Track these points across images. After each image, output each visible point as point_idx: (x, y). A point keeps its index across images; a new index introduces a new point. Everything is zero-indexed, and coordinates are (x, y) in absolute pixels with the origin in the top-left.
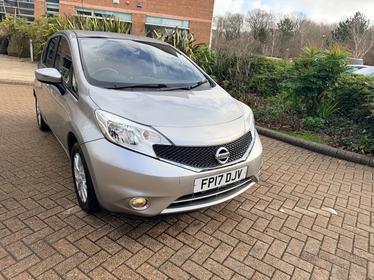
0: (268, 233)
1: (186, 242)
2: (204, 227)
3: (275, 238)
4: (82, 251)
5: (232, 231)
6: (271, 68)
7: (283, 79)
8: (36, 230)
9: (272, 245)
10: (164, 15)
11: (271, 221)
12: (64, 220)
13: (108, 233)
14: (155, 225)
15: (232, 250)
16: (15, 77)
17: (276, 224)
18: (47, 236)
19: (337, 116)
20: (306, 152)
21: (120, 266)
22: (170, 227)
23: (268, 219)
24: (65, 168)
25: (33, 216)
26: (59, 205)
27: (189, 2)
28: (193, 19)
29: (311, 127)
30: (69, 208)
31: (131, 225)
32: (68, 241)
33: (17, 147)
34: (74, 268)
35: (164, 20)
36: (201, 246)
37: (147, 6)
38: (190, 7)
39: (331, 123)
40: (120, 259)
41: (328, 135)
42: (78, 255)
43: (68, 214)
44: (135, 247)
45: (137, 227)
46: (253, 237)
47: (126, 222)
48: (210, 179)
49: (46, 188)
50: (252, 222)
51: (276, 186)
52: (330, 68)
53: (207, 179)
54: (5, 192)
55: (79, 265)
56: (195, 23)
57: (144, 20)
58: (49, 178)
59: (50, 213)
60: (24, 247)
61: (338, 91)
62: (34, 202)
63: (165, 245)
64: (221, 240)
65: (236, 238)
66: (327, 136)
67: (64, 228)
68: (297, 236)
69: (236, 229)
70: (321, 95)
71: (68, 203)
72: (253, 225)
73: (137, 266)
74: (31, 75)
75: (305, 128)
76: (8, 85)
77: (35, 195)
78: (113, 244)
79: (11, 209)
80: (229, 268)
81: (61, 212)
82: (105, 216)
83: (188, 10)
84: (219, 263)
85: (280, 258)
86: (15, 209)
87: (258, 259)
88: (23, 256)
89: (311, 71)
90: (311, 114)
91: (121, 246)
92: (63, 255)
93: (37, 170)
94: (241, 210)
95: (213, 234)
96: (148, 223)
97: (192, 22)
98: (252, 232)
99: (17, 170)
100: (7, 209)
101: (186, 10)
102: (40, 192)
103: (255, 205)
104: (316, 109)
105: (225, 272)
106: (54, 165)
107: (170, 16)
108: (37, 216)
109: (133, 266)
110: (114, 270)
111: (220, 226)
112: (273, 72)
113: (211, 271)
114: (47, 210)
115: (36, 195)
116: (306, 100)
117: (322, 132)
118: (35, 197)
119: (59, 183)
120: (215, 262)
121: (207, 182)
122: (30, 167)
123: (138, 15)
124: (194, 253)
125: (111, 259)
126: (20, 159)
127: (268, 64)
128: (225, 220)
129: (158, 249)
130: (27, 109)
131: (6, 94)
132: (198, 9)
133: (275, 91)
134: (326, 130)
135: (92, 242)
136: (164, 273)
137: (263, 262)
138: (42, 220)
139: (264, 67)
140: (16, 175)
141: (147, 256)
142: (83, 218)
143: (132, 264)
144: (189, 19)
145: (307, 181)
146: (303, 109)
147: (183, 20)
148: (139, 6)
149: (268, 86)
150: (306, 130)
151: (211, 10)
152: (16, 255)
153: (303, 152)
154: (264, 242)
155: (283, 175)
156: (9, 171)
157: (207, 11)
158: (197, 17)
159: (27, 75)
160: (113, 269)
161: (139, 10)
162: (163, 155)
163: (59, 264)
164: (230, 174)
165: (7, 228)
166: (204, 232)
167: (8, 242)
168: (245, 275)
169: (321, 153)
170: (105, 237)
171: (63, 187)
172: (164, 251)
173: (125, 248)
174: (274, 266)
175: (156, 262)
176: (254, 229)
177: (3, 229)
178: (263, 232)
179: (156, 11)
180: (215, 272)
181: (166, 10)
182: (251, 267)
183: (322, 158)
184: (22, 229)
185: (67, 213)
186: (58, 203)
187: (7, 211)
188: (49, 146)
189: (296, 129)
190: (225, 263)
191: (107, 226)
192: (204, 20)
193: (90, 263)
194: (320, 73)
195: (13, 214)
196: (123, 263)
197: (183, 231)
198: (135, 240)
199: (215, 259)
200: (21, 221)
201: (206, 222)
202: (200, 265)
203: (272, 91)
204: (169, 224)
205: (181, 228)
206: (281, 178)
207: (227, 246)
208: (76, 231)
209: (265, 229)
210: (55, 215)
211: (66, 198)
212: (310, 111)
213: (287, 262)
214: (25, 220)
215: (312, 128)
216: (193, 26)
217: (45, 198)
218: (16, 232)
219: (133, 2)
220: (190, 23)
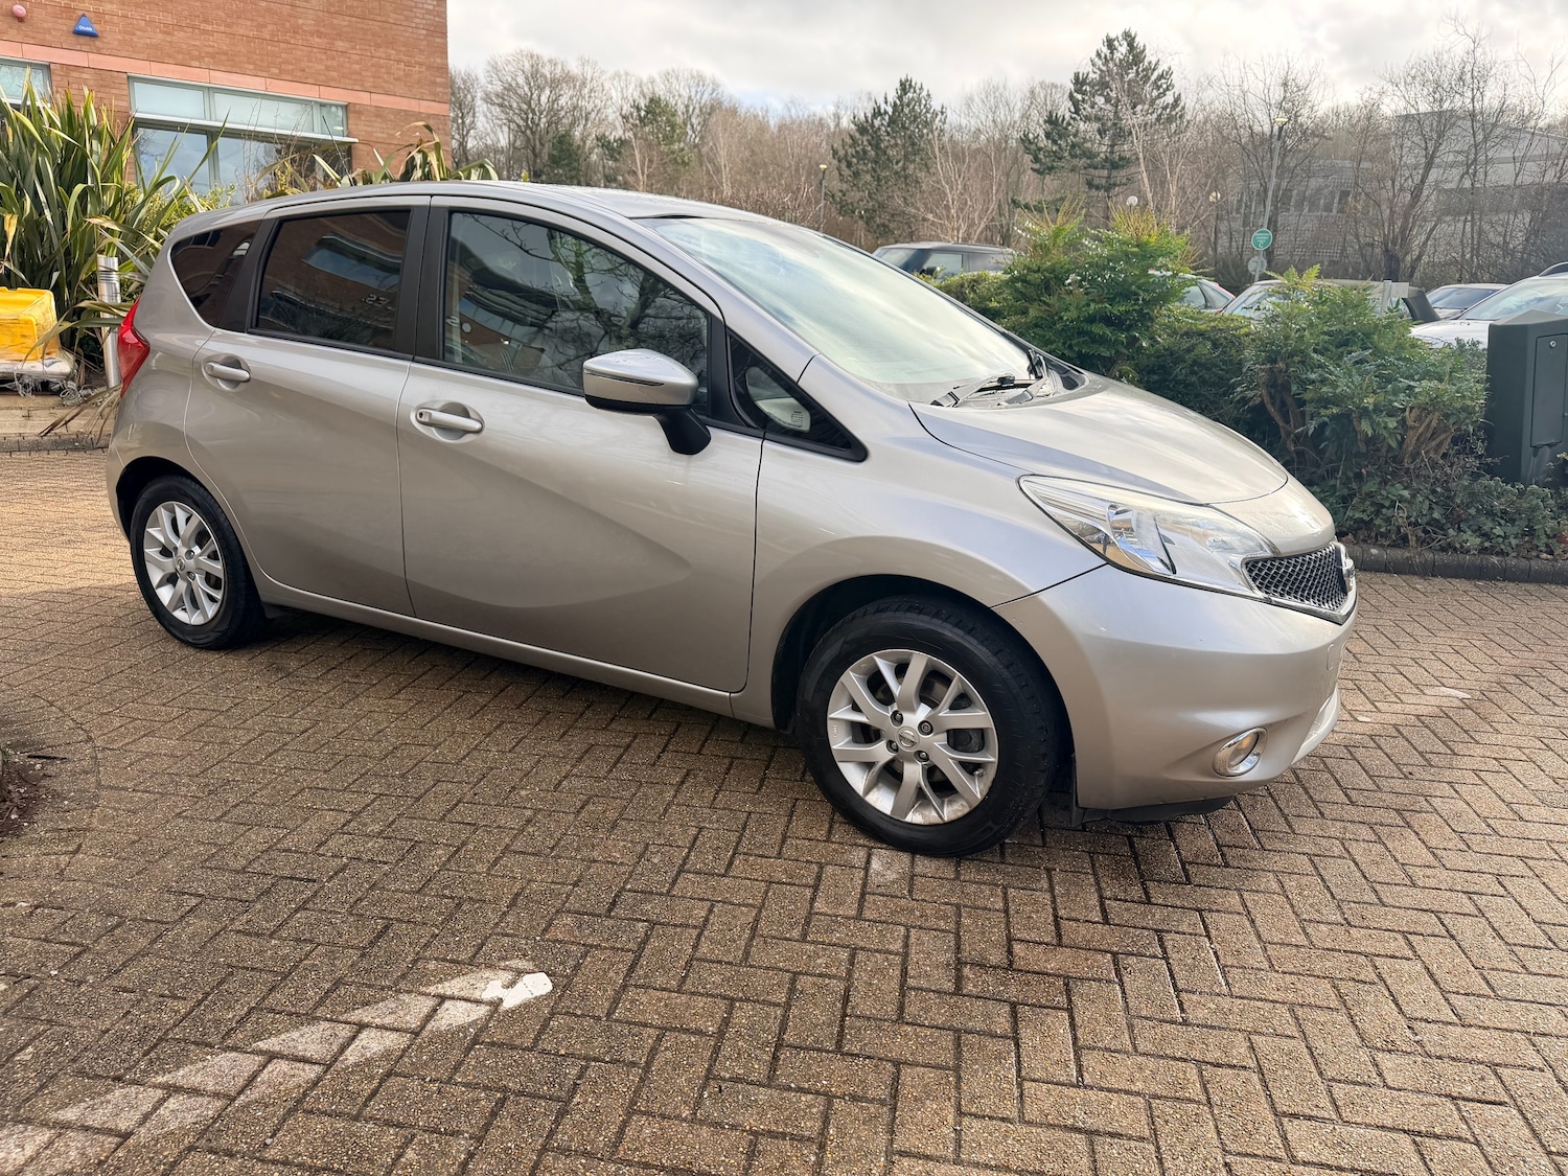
2: (1283, 808)
3: (1448, 783)
4: (1121, 953)
5: (1346, 794)
8: (892, 948)
10: (221, 79)
11: (1381, 749)
12: (917, 897)
13: (1099, 890)
14: (1172, 837)
15: (1413, 833)
17: (1401, 751)
18: (958, 952)
21: (1265, 950)
22: (1212, 829)
24: (605, 756)
25: (808, 917)
26: (821, 864)
27: (335, 21)
28: (364, 99)
30: (868, 863)
31: (1113, 855)
32: (1037, 943)
35: (218, 97)
36: (1346, 848)
37: (127, 33)
38: (340, 45)
40: (1239, 936)
42: (1128, 965)
43: (899, 879)
44: (1220, 900)
45: (1135, 853)
46: (1407, 794)
47: (1085, 849)
49: (676, 831)
54: (556, 883)
55: (1175, 983)
56: (377, 116)
57: (120, 96)
59: (840, 893)
60: (952, 999)
62: (725, 880)
63: (1273, 872)
64: (1361, 822)
65: (1380, 807)
67: (959, 916)
69: (1349, 788)
71: (836, 851)
73: (1301, 937)
77: (685, 862)
78: (1157, 911)
79: (693, 922)
81: (865, 879)
82: (1003, 853)
83: (333, 59)
86: (707, 918)
88: (1001, 1021)
91: (1186, 908)
92: (1095, 980)
95: (1322, 813)
96: (1145, 837)
98: (1384, 784)
101: (324, 57)
107: (256, 84)
108: (821, 914)
109: (1293, 939)
110: (1272, 964)
111: (1309, 793)
114: (815, 887)
115: (686, 859)
118: (698, 867)
119: (686, 806)
123: (85, 76)
124: (1358, 867)
125: (1219, 944)
128: (1294, 777)
129: (1274, 884)
132: (381, 52)
135: (1101, 923)
138: (860, 918)
140: (471, 824)
141: (1281, 908)
142: (957, 875)
143: (1282, 936)
144: (343, 97)
147: (319, 103)
148: (82, 28)
151: (438, 60)
152: (976, 1026)
154: (1442, 797)
157: (421, 64)
158: (382, 87)
160: (1262, 961)
161: (85, 48)
165: (799, 973)
166: (1300, 816)
167: (883, 1005)
170: (1108, 901)
171: (720, 812)
172: (1293, 884)
173: (1203, 910)
175: (1320, 912)
176: (1379, 776)
177: (793, 980)
178: (1408, 778)
179: (181, 56)
181: (226, 54)
184: (851, 960)
185: (889, 879)
186: (803, 859)
187: (693, 931)
191: (1058, 875)
192: (413, 102)
193: (1193, 971)
195: (729, 932)
196: (1262, 943)
198: (1190, 884)
200: (801, 941)
202: (1414, 887)
204: (1195, 824)
205: (1240, 825)
207: (1392, 829)
208: (1005, 912)
209: (1399, 768)
210: (866, 893)
211: (799, 838)
214: (804, 934)
216: (369, 129)
217: (733, 858)
218: (850, 974)
219: (50, 9)
220: (351, 115)
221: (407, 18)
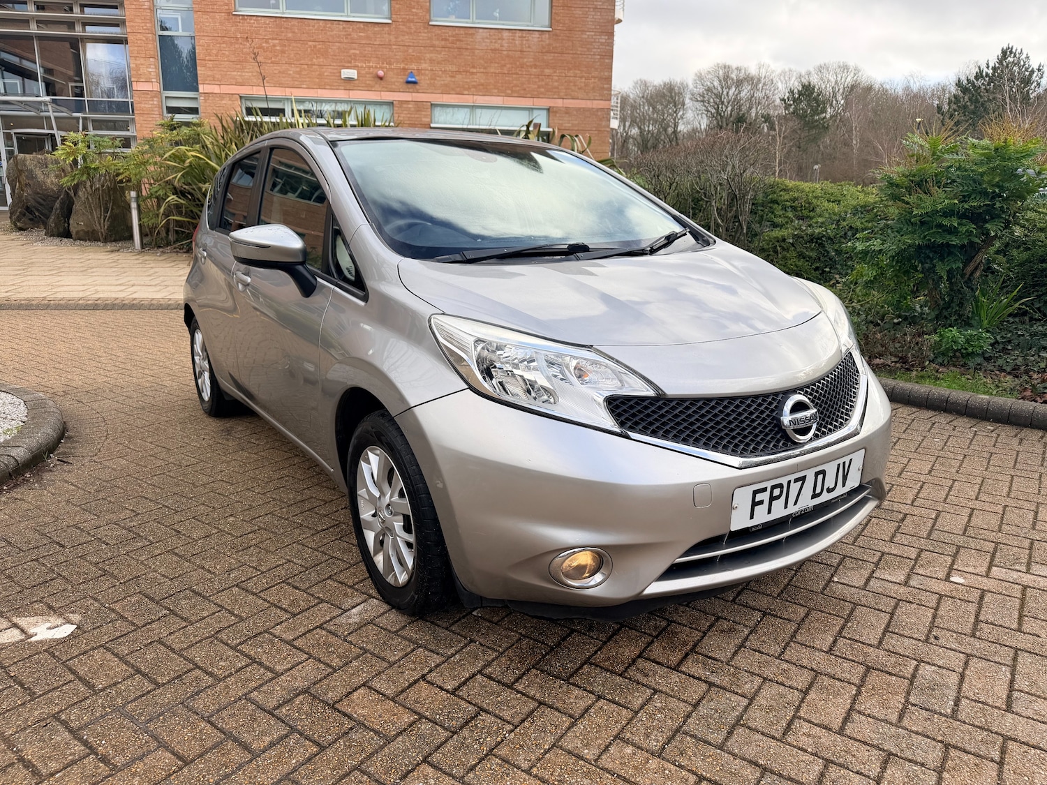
0: (942, 642)
1: (713, 679)
2: (751, 637)
3: (968, 655)
4: (427, 718)
5: (835, 642)
6: (804, 210)
7: (846, 234)
8: (279, 668)
9: (967, 672)
10: (481, 100)
11: (937, 609)
12: (349, 639)
13: (485, 667)
14: (609, 639)
15: (854, 692)
16: (103, 291)
17: (956, 616)
18: (314, 684)
19: (1024, 323)
20: (961, 422)
21: (547, 752)
22: (653, 642)
23: (927, 604)
24: (307, 506)
25: (260, 633)
26: (322, 601)
27: (545, 57)
28: (559, 103)
29: (955, 356)
30: (353, 607)
31: (539, 642)
32: (379, 693)
33: (159, 463)
34: (418, 765)
35: (478, 111)
36: (760, 688)
37: (432, 79)
38: (547, 71)
39: (1009, 342)
40: (543, 734)
41: (1009, 373)
42: (419, 729)
43: (356, 623)
44: (572, 700)
45: (558, 645)
46: (903, 656)
47: (523, 633)
48: (773, 487)
49: (272, 560)
50: (883, 615)
51: (915, 518)
52: (993, 186)
53: (764, 490)
54: (164, 576)
55: (431, 754)
56: (566, 113)
57: (426, 116)
58: (272, 532)
59: (304, 623)
60: (259, 713)
61: (1015, 252)
62: (251, 597)
63: (655, 691)
64: (812, 670)
65: (854, 661)
66: (1009, 378)
67: (356, 658)
68: (1029, 645)
69: (845, 637)
70: (972, 264)
71: (346, 595)
72: (889, 622)
73: (597, 752)
74: (143, 283)
75: (940, 360)
76: (87, 312)
77: (247, 580)
78: (507, 694)
79: (193, 618)
80: (865, 743)
81: (334, 618)
82: (457, 621)
83: (543, 80)
84: (830, 729)
85: (1004, 707)
86: (204, 618)
87: (941, 714)
88: (267, 739)
89: (940, 199)
90: (949, 322)
91: (533, 698)
92: (377, 732)
93: (231, 515)
94: (840, 586)
95: (783, 653)
96: (586, 634)
97: (556, 112)
98: (892, 641)
99: (177, 518)
100: (182, 618)
101: (537, 80)
102: (259, 570)
103: (873, 571)
104: (961, 305)
105: (859, 755)
106: (274, 499)
107: (497, 101)
108: (271, 633)
109: (586, 751)
110: (534, 766)
111: (796, 632)
112: (811, 218)
113: (816, 755)
114: (295, 615)
115: (249, 579)
116: (931, 282)
117: (992, 368)
118: (250, 585)
119: (303, 545)
120: (818, 729)
121: (765, 497)
122: (211, 509)
123: (410, 106)
124: (746, 707)
125: (515, 735)
126: (176, 490)
127: (794, 200)
128: (803, 615)
129: (640, 701)
130: (154, 367)
131: (88, 334)
132: (571, 73)
133: (827, 269)
134: (1000, 362)
135: (447, 691)
136: (680, 766)
137: (958, 720)
138: (289, 643)
139: (784, 208)
140: (178, 532)
141: (616, 722)
142: (400, 630)
143: (580, 745)
144: (546, 103)
145: (999, 498)
146: (919, 310)
147: (532, 109)
148: (410, 79)
149: (804, 258)
150: (942, 365)
151: (606, 74)
152: (246, 737)
153: (955, 423)
154: (940, 667)
155: (921, 487)
156: (158, 522)
157: (595, 78)
158: (570, 95)
159: (132, 283)
160: (530, 761)
161: (412, 90)
162: (637, 423)
163: (372, 754)
164: (823, 472)
165: (199, 668)
166: (755, 651)
167: (213, 704)
168: (919, 759)
169: (1007, 423)
170: (479, 676)
171: (316, 553)
172: (659, 705)
173: (545, 704)
174: (994, 729)
175: (647, 736)
176: (896, 634)
177: (189, 671)
178: (927, 641)
179: (458, 89)
180: (829, 756)
181: (482, 85)
182: (928, 737)
183: (1016, 436)
184: (241, 669)
185: (350, 621)
186: (317, 595)
187: (184, 624)
188: (245, 454)
189: (913, 365)
190: (848, 731)
191: (473, 647)
192: (588, 102)
193: (460, 750)
194: (966, 202)
195: (201, 630)
196: (554, 745)
197: (693, 650)
198: (567, 680)
199: (816, 722)
200: (232, 648)
201: (752, 623)
202: (778, 740)
203: (817, 269)
204: (645, 633)
205: (685, 643)
206: (921, 495)
207: (838, 683)
208: (391, 665)
209: (930, 631)
210: (320, 627)
211: (336, 581)
212: (946, 313)
213: (1029, 718)
214: (240, 644)
215: (958, 358)
216: (560, 122)
217: (277, 584)
218: (225, 677)
219: (395, 71)
220: (551, 114)
221: (589, 50)
